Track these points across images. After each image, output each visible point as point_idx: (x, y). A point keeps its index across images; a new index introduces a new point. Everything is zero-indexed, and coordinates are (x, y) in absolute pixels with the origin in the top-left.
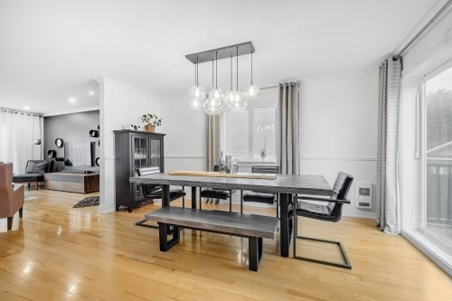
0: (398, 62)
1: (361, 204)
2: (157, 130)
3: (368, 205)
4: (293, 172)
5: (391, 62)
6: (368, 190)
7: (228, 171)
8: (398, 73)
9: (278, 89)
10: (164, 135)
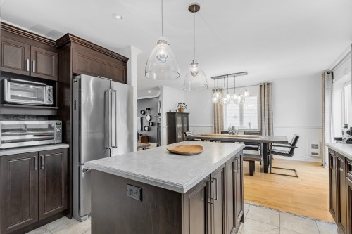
0: (330, 75)
1: (313, 154)
2: (185, 111)
3: (317, 154)
4: (269, 135)
5: (326, 74)
6: (317, 145)
7: (234, 134)
8: (331, 81)
9: (259, 86)
10: (188, 114)
